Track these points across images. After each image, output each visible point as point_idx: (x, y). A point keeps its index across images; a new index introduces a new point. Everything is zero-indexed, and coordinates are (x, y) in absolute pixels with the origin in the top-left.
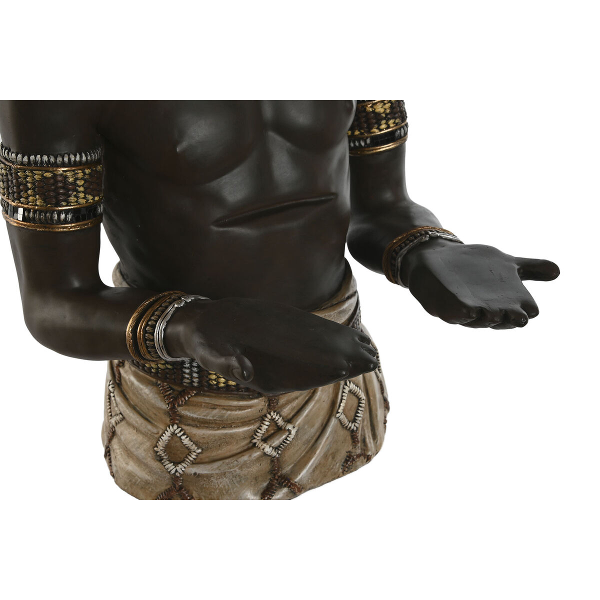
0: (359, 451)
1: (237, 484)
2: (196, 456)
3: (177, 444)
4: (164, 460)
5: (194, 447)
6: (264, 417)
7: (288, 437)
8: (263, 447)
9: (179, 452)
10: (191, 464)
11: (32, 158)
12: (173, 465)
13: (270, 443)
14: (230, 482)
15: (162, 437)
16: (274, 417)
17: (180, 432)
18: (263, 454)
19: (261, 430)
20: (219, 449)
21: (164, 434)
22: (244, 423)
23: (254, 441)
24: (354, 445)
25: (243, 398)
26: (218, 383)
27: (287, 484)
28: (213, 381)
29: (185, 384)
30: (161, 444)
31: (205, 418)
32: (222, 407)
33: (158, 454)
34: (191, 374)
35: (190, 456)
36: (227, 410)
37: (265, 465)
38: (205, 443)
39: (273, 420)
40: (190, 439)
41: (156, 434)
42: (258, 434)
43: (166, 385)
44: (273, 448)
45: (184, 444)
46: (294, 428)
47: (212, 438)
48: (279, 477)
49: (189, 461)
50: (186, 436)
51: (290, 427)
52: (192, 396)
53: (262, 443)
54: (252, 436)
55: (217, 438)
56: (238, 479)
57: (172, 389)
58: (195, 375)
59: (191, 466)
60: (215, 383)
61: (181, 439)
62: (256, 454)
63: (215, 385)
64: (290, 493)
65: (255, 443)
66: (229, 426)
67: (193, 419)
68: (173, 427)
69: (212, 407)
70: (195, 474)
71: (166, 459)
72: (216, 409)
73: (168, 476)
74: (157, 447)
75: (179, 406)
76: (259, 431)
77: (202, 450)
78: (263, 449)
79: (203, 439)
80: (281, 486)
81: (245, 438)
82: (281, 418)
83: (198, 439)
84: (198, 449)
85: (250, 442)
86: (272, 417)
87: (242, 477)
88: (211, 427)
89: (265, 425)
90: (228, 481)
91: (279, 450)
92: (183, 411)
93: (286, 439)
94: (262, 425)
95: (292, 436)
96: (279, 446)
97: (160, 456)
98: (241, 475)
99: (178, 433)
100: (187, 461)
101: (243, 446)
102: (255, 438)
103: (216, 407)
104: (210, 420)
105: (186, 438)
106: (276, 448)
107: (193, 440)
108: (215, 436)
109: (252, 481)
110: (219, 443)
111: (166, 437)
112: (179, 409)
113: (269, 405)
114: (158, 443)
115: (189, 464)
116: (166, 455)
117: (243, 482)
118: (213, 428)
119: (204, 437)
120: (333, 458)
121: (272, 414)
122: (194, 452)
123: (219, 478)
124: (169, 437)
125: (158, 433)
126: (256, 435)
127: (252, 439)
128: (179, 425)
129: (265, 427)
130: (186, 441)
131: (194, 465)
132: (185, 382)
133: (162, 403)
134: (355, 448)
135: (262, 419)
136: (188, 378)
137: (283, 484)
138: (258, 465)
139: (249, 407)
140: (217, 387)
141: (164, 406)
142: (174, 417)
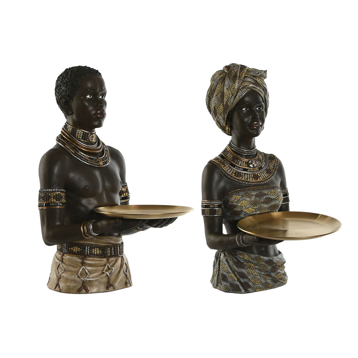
0: (128, 281)
2: (89, 276)
3: (84, 272)
8: (106, 273)
9: (84, 275)
11: (53, 190)
13: (108, 272)
17: (85, 268)
20: (95, 274)
22: (101, 266)
23: (104, 272)
24: (127, 279)
25: (100, 258)
26: (95, 253)
28: (93, 253)
29: (86, 254)
30: (80, 272)
34: (87, 251)
35: (87, 276)
36: (97, 261)
37: (107, 278)
38: (91, 272)
39: (108, 266)
41: (78, 270)
43: (80, 256)
46: (114, 268)
48: (110, 283)
51: (112, 268)
52: (88, 257)
54: (103, 270)
55: (94, 270)
58: (89, 251)
59: (88, 278)
62: (105, 275)
64: (113, 289)
66: (97, 267)
67: (88, 264)
68: (83, 267)
70: (89, 280)
71: (81, 277)
73: (81, 282)
74: (78, 274)
76: (105, 269)
80: (111, 286)
81: (101, 271)
82: (110, 265)
83: (89, 270)
84: (89, 273)
88: (93, 267)
90: (98, 283)
92: (86, 261)
93: (112, 271)
96: (110, 273)
97: (79, 276)
98: (101, 281)
101: (101, 273)
104: (93, 264)
109: (103, 284)
110: (95, 272)
111: (81, 270)
112: (85, 261)
113: (107, 261)
114: (78, 272)
119: (91, 270)
120: (122, 282)
121: (108, 264)
123: (95, 281)
128: (85, 266)
129: (106, 267)
130: (86, 271)
135: (105, 265)
138: (105, 278)
139: (103, 260)
140: (94, 255)
141: (80, 261)
142: (83, 264)
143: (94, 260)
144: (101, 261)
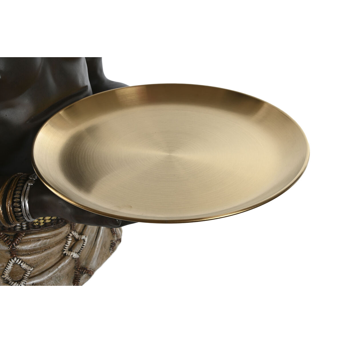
0: (116, 239)
1: (58, 282)
2: (30, 273)
3: (17, 269)
4: (10, 282)
5: (28, 268)
6: (68, 236)
7: (84, 243)
8: (72, 254)
9: (19, 273)
10: (28, 279)
12: (17, 283)
13: (75, 251)
14: (54, 282)
15: (7, 268)
16: (74, 234)
17: (19, 261)
18: (71, 259)
19: (67, 244)
20: (44, 264)
21: (8, 266)
22: (57, 243)
23: (64, 252)
24: (113, 236)
25: (55, 229)
26: (40, 223)
27: (86, 272)
28: (36, 223)
29: (17, 230)
30: (7, 272)
31: (35, 248)
32: (44, 238)
33: (5, 279)
35: (27, 274)
36: (47, 239)
37: (73, 265)
38: (36, 263)
39: (73, 236)
40: (26, 264)
41: (2, 267)
42: (66, 248)
43: (3, 234)
44: (77, 253)
45: (23, 268)
46: (86, 237)
47: (40, 259)
48: (80, 269)
49: (26, 277)
50: (23, 263)
51: (83, 237)
52: (23, 236)
53: (70, 252)
54: (63, 250)
55: (43, 257)
56: (59, 278)
57: (7, 235)
59: (29, 280)
60: (38, 224)
61: (21, 265)
62: (67, 261)
63: (38, 225)
64: (88, 276)
65: (65, 254)
66: (48, 248)
67: (26, 251)
68: (14, 260)
69: (38, 240)
70: (33, 283)
71: (11, 281)
72: (40, 240)
74: (4, 275)
75: (16, 245)
76: (66, 245)
77: (34, 268)
78: (72, 256)
79: (35, 261)
80: (82, 273)
81: (59, 252)
82: (77, 233)
83: (31, 262)
84: (31, 268)
85: (62, 254)
86: (72, 234)
87: (61, 276)
88: (38, 252)
89: (70, 240)
90: (53, 282)
91: (79, 253)
93: (83, 245)
94: (68, 241)
95: (86, 243)
96: (80, 251)
97: (7, 280)
98: (61, 275)
99: (18, 262)
100: (26, 278)
101: (58, 258)
102: (64, 251)
103: (40, 239)
104: (38, 248)
105: (24, 264)
106: (78, 253)
107: (28, 263)
108: (41, 257)
109: (66, 277)
110: (44, 261)
111: (10, 267)
112: (18, 247)
113: (71, 228)
114: (4, 272)
115: (27, 280)
116: (10, 279)
117: (61, 279)
118: (39, 253)
119: (35, 259)
120: (105, 247)
121: (72, 232)
122: (29, 271)
123: (48, 282)
124: (12, 266)
125: (3, 266)
126: (65, 248)
127: (63, 252)
128: (18, 257)
129: (69, 242)
130: (24, 266)
131: (31, 279)
132: (17, 229)
133: (4, 246)
134: (114, 237)
135: (67, 238)
136: (19, 226)
137: (84, 273)
138: (69, 266)
139: (61, 233)
140: (39, 226)
141: (6, 248)
142: (14, 253)
143: (39, 239)
144: (55, 235)
